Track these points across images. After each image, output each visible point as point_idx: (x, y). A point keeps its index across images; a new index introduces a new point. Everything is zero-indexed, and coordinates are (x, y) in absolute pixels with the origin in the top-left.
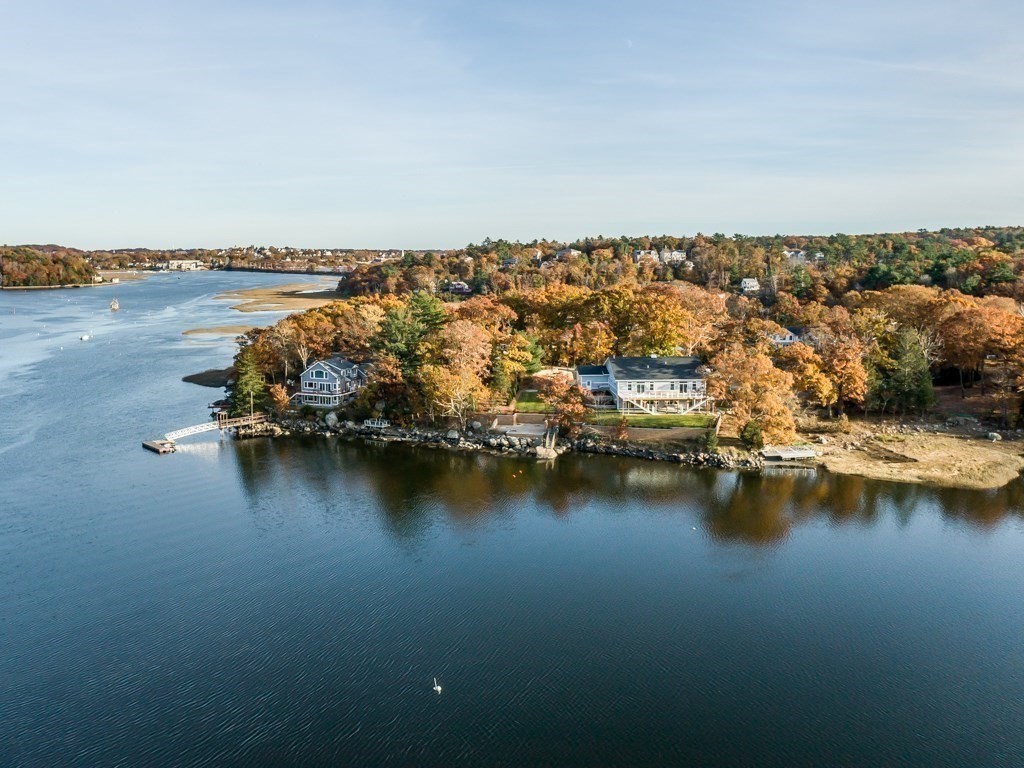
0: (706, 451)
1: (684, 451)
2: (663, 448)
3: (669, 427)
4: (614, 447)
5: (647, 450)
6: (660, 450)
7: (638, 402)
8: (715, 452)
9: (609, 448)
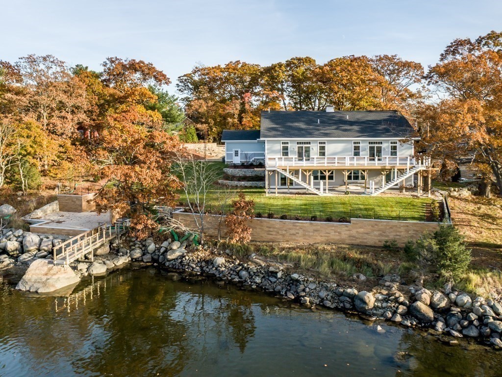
0: (436, 283)
1: (376, 281)
2: (325, 268)
3: (344, 218)
4: (220, 260)
5: (287, 273)
6: (317, 275)
7: (296, 172)
8: (462, 287)
9: (209, 262)
